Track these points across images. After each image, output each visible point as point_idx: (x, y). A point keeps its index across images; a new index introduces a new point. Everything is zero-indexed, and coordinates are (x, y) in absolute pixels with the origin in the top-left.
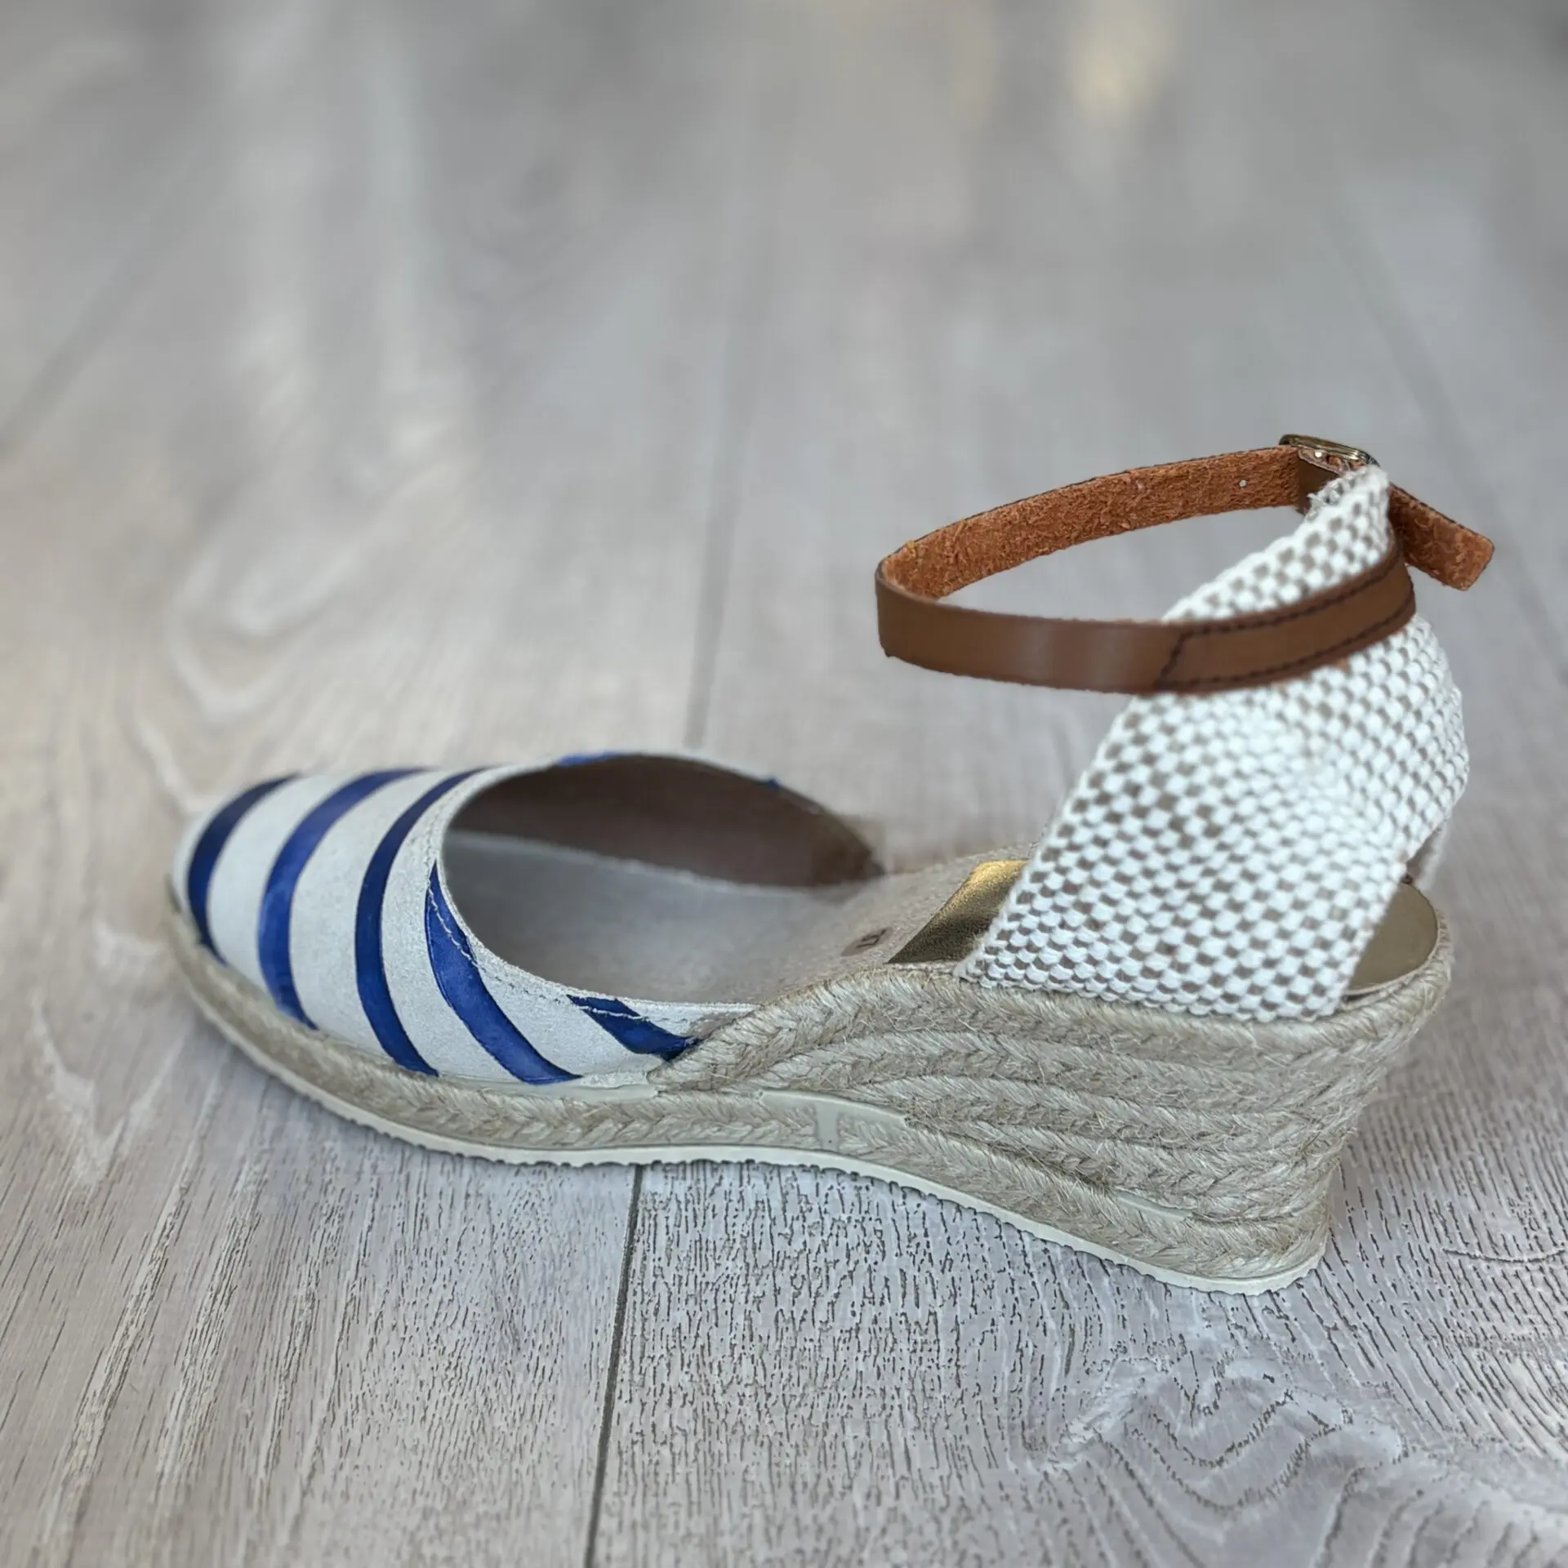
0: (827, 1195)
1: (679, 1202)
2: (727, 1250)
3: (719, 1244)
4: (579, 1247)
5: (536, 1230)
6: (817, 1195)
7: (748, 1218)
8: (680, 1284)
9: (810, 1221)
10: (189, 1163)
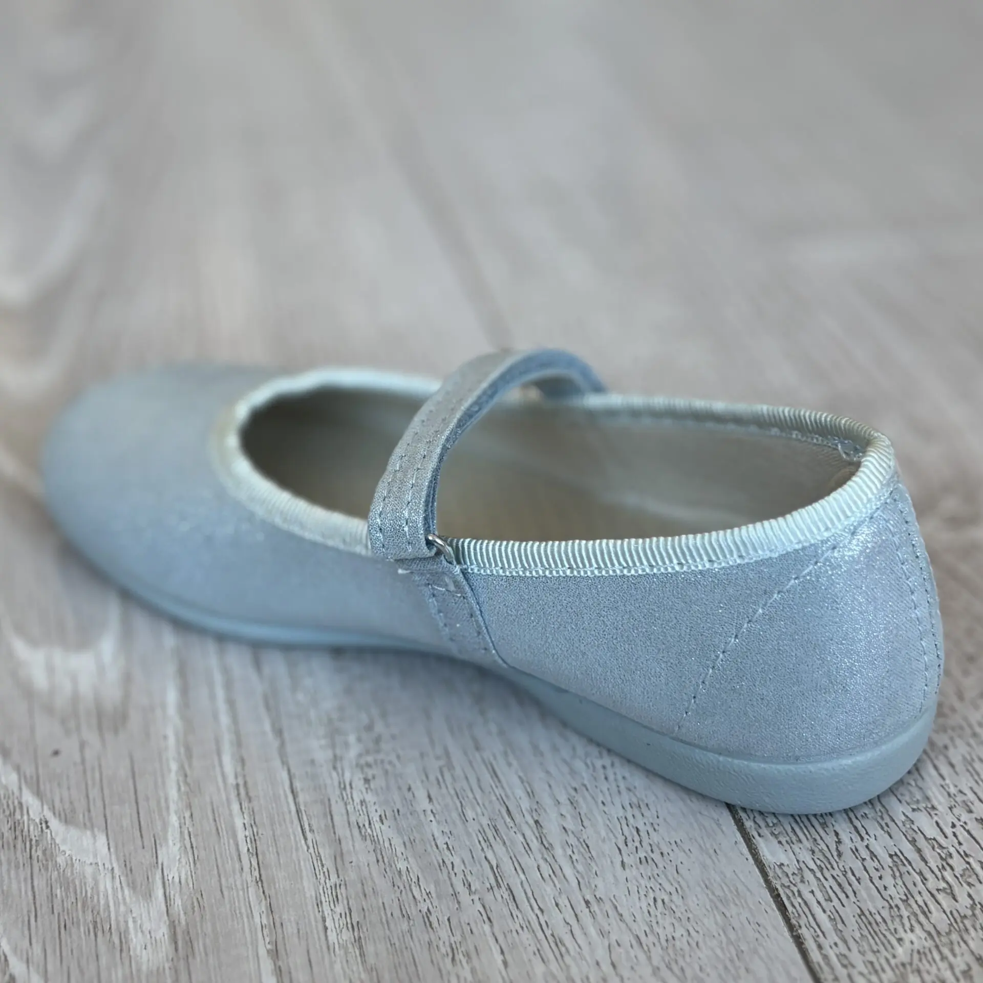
0: (955, 835)
1: (812, 870)
2: (898, 920)
3: (885, 913)
4: (744, 947)
5: (685, 934)
6: (946, 837)
7: (894, 877)
8: (876, 972)
9: (958, 871)
10: (260, 917)
